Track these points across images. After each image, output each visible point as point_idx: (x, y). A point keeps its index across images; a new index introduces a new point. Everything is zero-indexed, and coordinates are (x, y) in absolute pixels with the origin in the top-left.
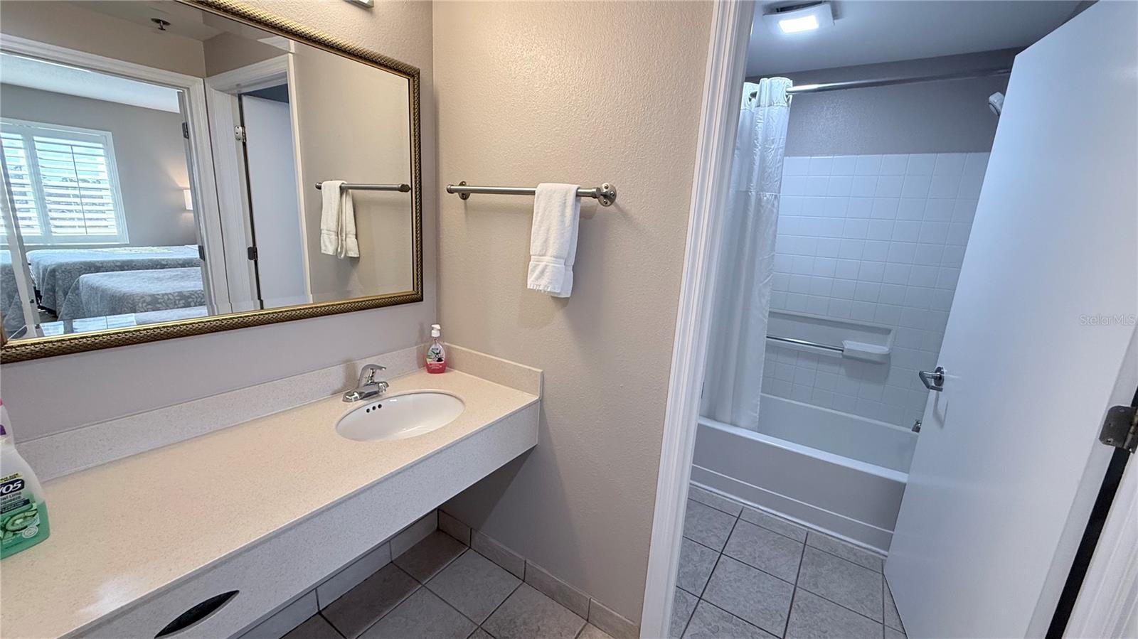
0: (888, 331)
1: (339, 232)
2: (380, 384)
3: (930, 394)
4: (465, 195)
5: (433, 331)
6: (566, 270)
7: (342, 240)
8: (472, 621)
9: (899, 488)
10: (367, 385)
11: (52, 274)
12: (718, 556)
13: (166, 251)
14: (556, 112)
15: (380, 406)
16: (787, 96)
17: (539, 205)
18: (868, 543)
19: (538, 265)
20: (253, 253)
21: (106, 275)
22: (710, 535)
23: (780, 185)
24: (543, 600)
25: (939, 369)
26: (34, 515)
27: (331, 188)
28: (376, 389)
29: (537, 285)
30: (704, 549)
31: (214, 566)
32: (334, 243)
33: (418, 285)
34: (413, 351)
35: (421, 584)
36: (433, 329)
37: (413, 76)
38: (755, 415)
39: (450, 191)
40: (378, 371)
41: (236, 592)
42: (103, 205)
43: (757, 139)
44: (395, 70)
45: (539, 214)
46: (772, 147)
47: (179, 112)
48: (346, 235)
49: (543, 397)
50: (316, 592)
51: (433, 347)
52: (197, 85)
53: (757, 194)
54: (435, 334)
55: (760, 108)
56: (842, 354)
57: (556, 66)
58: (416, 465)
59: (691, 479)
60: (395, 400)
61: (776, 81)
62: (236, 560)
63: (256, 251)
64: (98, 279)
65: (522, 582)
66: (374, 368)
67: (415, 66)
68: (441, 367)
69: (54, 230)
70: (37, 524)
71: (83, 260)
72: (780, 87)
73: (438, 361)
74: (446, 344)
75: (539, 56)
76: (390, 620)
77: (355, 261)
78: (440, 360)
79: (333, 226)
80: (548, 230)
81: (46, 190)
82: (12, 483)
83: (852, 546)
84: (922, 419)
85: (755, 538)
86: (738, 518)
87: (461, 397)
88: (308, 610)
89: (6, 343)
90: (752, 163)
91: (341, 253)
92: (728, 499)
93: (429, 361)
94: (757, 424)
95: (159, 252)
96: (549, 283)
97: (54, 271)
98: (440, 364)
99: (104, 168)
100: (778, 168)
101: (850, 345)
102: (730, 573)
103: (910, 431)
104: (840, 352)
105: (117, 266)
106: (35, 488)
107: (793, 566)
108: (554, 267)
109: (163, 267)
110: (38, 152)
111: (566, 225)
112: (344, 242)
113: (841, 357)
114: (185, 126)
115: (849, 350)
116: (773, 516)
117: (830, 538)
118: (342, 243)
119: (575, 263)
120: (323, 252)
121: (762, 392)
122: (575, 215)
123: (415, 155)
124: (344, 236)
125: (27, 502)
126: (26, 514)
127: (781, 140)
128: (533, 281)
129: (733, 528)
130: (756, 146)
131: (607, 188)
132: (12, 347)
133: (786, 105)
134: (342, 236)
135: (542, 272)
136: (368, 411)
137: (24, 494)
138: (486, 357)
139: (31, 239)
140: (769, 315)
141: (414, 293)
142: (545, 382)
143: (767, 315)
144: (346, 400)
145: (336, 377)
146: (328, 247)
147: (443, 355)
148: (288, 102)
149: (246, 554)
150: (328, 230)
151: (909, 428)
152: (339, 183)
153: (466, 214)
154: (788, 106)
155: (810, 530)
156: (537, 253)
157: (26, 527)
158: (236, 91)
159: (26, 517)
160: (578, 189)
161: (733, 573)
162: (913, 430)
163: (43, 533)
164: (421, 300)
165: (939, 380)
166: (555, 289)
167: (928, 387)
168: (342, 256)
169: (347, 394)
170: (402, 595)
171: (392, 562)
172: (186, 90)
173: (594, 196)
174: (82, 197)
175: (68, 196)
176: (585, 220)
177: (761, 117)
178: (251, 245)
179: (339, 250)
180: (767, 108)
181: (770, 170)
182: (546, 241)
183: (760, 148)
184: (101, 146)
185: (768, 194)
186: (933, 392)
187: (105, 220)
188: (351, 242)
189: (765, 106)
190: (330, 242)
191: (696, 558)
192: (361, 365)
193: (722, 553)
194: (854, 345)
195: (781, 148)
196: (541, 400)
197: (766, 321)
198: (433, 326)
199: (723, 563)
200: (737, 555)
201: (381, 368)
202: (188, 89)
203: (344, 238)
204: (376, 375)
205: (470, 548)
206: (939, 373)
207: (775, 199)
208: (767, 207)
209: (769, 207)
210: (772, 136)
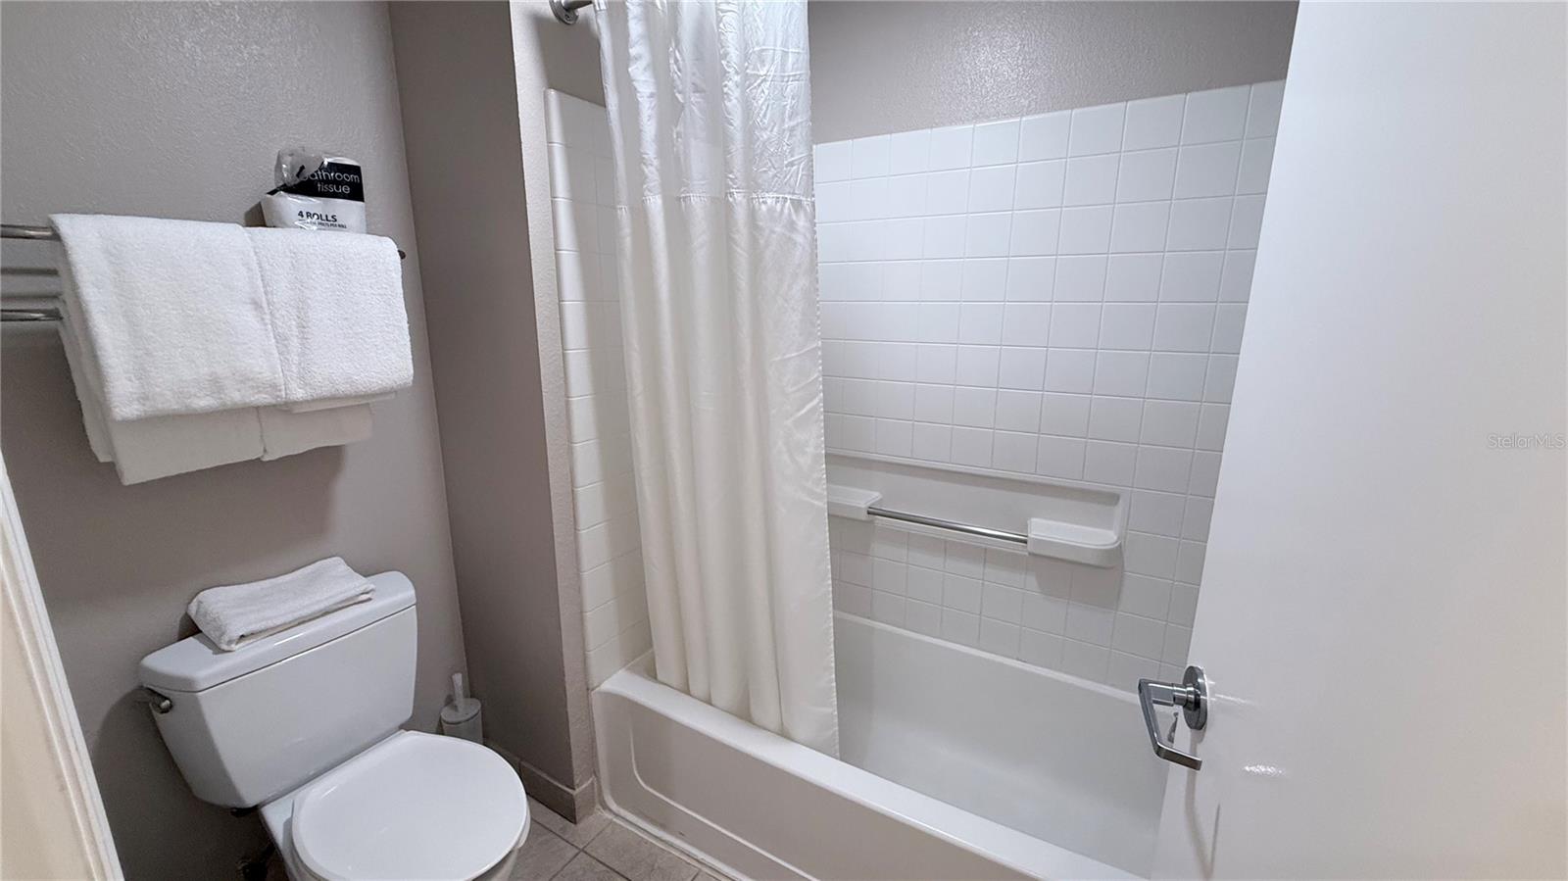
0: (1113, 499)
23: (810, 176)
43: (726, 55)
46: (765, 73)
53: (747, 197)
56: (1024, 548)
94: (836, 728)
100: (792, 129)
101: (1038, 530)
104: (1022, 545)
113: (1022, 555)
115: (1039, 541)
127: (790, 60)
130: (726, 75)
165: (1195, 712)
183: (737, 78)
206: (1192, 689)
207: (796, 211)
208: (773, 232)
209: (778, 229)
210: (758, 44)
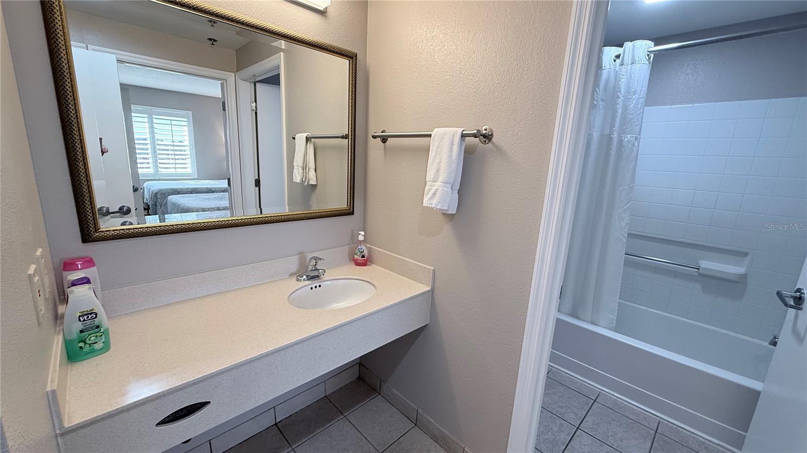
0: (746, 254)
1: (305, 167)
2: (320, 271)
3: (788, 311)
4: (384, 140)
5: (359, 236)
6: (452, 193)
7: (306, 173)
8: (375, 448)
9: (755, 395)
10: (312, 270)
11: (155, 195)
12: (575, 430)
13: (216, 183)
14: (450, 75)
15: (320, 286)
16: (648, 55)
17: (434, 144)
18: (718, 439)
19: (432, 189)
20: (258, 183)
21: (181, 197)
22: (569, 411)
23: (641, 129)
24: (429, 442)
25: (799, 290)
26: (101, 336)
27: (301, 138)
28: (317, 274)
29: (430, 204)
30: (564, 422)
31: (195, 383)
32: (301, 174)
33: (350, 203)
34: (346, 249)
35: (343, 415)
36: (359, 234)
37: (352, 58)
38: (613, 317)
39: (374, 137)
40: (319, 261)
41: (208, 403)
42: (185, 155)
43: (620, 92)
44: (340, 54)
45: (434, 151)
46: (634, 97)
47: (221, 97)
48: (309, 169)
49: (434, 288)
50: (275, 409)
51: (359, 247)
52: (231, 77)
53: (619, 136)
54: (361, 238)
55: (623, 66)
56: (698, 272)
57: (450, 41)
58: (335, 329)
59: (550, 361)
60: (329, 283)
61: (639, 43)
62: (209, 381)
63: (259, 182)
64: (176, 198)
65: (414, 425)
66: (317, 259)
67: (353, 51)
68: (364, 261)
69: (160, 170)
70: (103, 341)
71: (172, 187)
72: (642, 48)
73: (362, 257)
74: (368, 245)
75: (438, 35)
76: (320, 437)
77: (314, 187)
78: (363, 257)
79: (301, 164)
80: (440, 163)
81: (158, 147)
82: (91, 314)
83: (703, 440)
84: (780, 334)
85: (609, 419)
86: (595, 401)
87: (374, 283)
88: (268, 421)
89: (99, 229)
90: (615, 111)
91: (305, 181)
92: (586, 384)
93: (356, 257)
94: (615, 325)
95: (212, 183)
96: (439, 202)
97: (156, 194)
98: (363, 260)
99: (186, 133)
100: (639, 114)
101: (705, 264)
102: (584, 445)
103: (767, 344)
104: (697, 270)
105: (189, 191)
106: (103, 318)
107: (644, 448)
108: (443, 190)
109: (213, 192)
110: (155, 125)
111: (453, 159)
112: (307, 174)
113: (697, 274)
114: (224, 103)
115: (704, 268)
116: (628, 404)
117: (681, 430)
118: (306, 175)
119: (460, 188)
120: (294, 180)
121: (620, 298)
122: (460, 150)
123: (352, 113)
124: (307, 170)
125: (98, 327)
126: (97, 334)
127: (642, 92)
128: (427, 200)
129: (590, 408)
130: (618, 97)
131: (486, 130)
132: (102, 232)
133: (647, 62)
134: (306, 170)
135: (434, 194)
136: (312, 288)
137: (97, 322)
138: (395, 256)
139: (144, 175)
140: (628, 236)
141: (348, 208)
142: (436, 277)
143: (626, 235)
144: (298, 280)
145: (293, 264)
146: (297, 178)
147: (366, 253)
148: (279, 85)
149: (216, 377)
150: (298, 166)
151: (767, 342)
152: (305, 135)
153: (385, 153)
154: (650, 63)
155: (662, 420)
156: (431, 180)
157: (97, 342)
158: (252, 80)
159: (97, 336)
160: (463, 131)
161: (587, 446)
162: (770, 344)
163: (106, 347)
164: (353, 214)
165: (799, 300)
166: (443, 207)
167: (786, 305)
168: (306, 183)
169: (299, 276)
170: (329, 421)
171: (326, 396)
172: (225, 81)
173: (475, 136)
174: (175, 150)
175: (168, 150)
176: (469, 154)
177: (624, 74)
178: (257, 178)
179: (304, 179)
180: (629, 67)
181: (631, 116)
182: (438, 170)
183: (622, 98)
184: (185, 120)
185: (629, 136)
186: (792, 312)
187: (186, 164)
188: (312, 174)
189: (628, 65)
190: (299, 174)
191: (555, 429)
192: (309, 256)
193: (578, 428)
194: (709, 264)
195: (642, 98)
196: (432, 291)
197: (625, 240)
198: (360, 232)
199: (579, 436)
200: (592, 431)
201: (321, 259)
202: (226, 80)
203: (307, 172)
204: (318, 264)
205: (379, 394)
206: (799, 294)
207: (636, 140)
208: (628, 147)
209: (630, 146)
210: (634, 89)
